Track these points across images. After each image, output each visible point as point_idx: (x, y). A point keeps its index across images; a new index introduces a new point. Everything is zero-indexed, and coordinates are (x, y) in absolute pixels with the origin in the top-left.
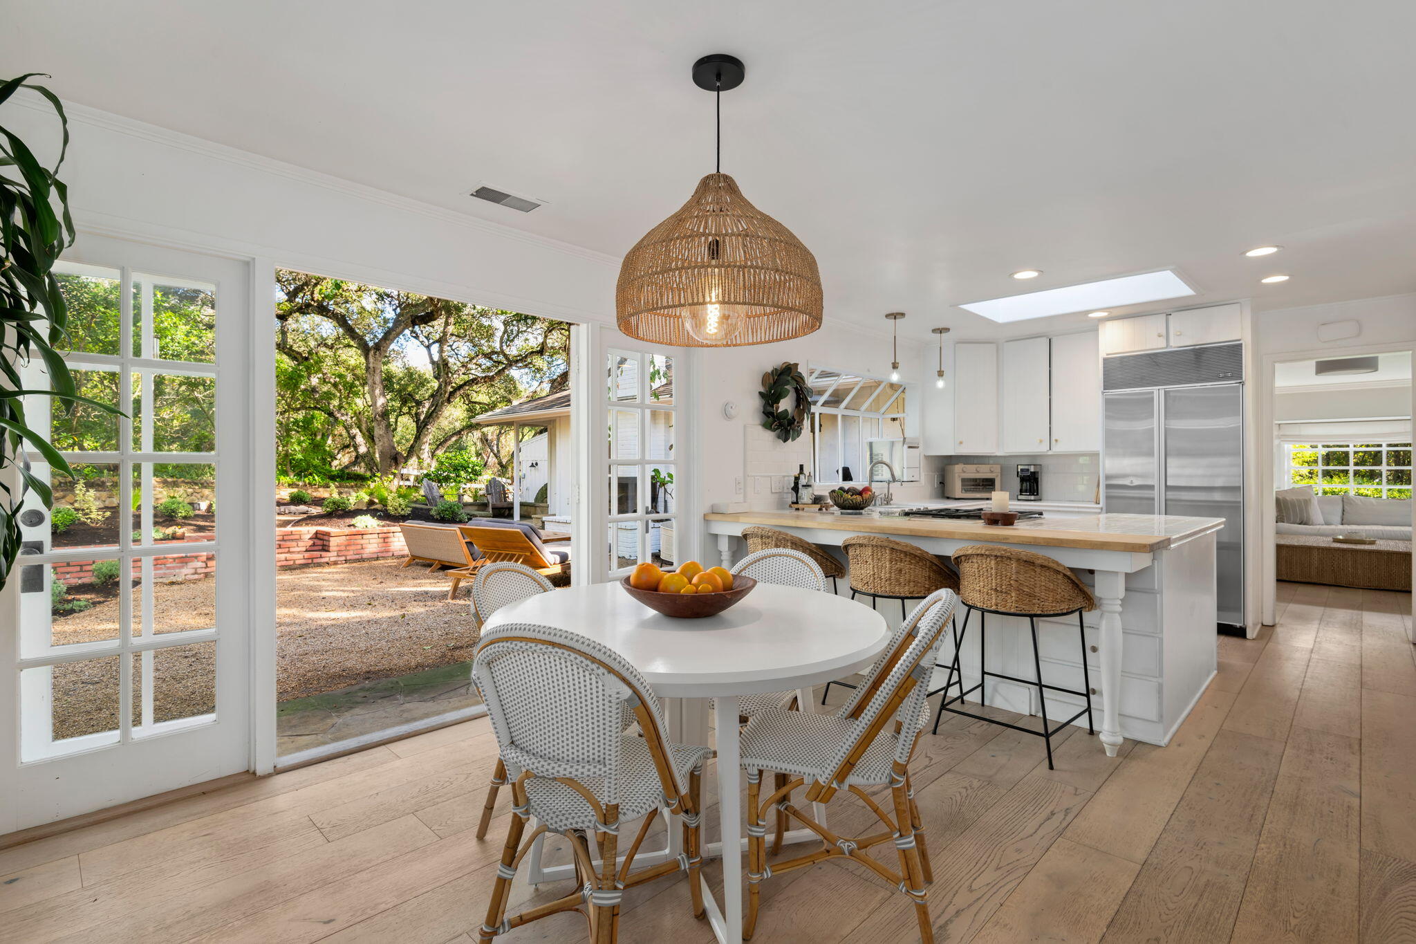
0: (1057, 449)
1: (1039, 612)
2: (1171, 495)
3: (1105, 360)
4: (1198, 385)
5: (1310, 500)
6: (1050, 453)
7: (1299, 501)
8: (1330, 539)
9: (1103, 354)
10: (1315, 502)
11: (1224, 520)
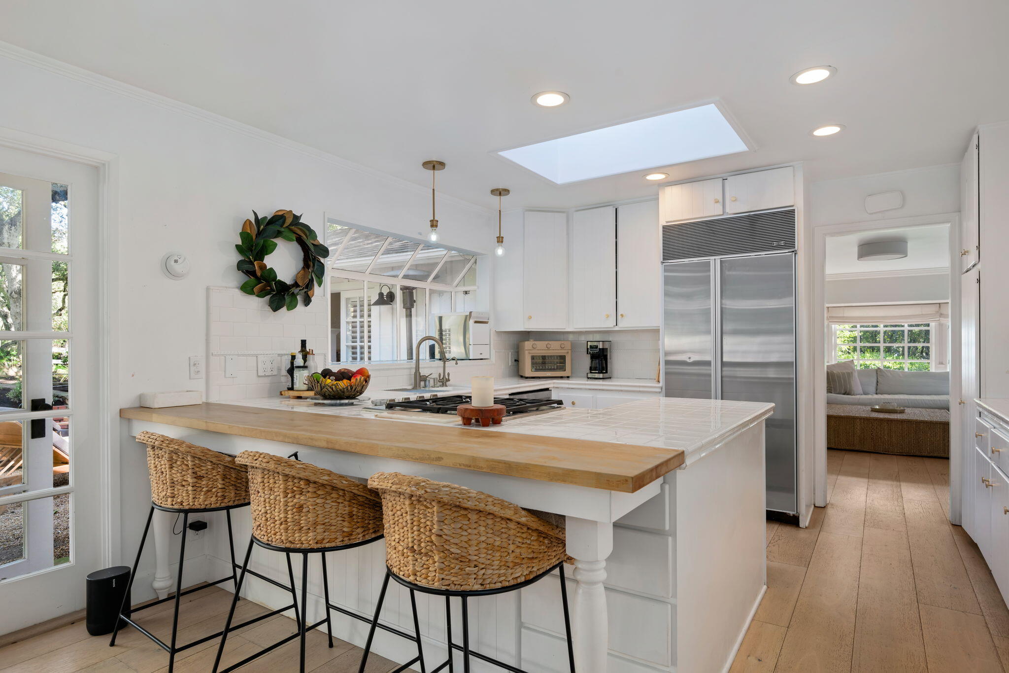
0: (623, 324)
1: (477, 587)
2: (728, 371)
3: (664, 227)
4: (753, 255)
5: (852, 373)
6: (617, 328)
7: (843, 374)
8: (869, 408)
9: (663, 222)
10: (856, 374)
11: (773, 405)
